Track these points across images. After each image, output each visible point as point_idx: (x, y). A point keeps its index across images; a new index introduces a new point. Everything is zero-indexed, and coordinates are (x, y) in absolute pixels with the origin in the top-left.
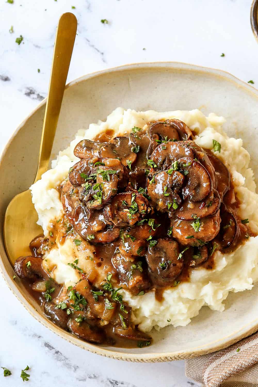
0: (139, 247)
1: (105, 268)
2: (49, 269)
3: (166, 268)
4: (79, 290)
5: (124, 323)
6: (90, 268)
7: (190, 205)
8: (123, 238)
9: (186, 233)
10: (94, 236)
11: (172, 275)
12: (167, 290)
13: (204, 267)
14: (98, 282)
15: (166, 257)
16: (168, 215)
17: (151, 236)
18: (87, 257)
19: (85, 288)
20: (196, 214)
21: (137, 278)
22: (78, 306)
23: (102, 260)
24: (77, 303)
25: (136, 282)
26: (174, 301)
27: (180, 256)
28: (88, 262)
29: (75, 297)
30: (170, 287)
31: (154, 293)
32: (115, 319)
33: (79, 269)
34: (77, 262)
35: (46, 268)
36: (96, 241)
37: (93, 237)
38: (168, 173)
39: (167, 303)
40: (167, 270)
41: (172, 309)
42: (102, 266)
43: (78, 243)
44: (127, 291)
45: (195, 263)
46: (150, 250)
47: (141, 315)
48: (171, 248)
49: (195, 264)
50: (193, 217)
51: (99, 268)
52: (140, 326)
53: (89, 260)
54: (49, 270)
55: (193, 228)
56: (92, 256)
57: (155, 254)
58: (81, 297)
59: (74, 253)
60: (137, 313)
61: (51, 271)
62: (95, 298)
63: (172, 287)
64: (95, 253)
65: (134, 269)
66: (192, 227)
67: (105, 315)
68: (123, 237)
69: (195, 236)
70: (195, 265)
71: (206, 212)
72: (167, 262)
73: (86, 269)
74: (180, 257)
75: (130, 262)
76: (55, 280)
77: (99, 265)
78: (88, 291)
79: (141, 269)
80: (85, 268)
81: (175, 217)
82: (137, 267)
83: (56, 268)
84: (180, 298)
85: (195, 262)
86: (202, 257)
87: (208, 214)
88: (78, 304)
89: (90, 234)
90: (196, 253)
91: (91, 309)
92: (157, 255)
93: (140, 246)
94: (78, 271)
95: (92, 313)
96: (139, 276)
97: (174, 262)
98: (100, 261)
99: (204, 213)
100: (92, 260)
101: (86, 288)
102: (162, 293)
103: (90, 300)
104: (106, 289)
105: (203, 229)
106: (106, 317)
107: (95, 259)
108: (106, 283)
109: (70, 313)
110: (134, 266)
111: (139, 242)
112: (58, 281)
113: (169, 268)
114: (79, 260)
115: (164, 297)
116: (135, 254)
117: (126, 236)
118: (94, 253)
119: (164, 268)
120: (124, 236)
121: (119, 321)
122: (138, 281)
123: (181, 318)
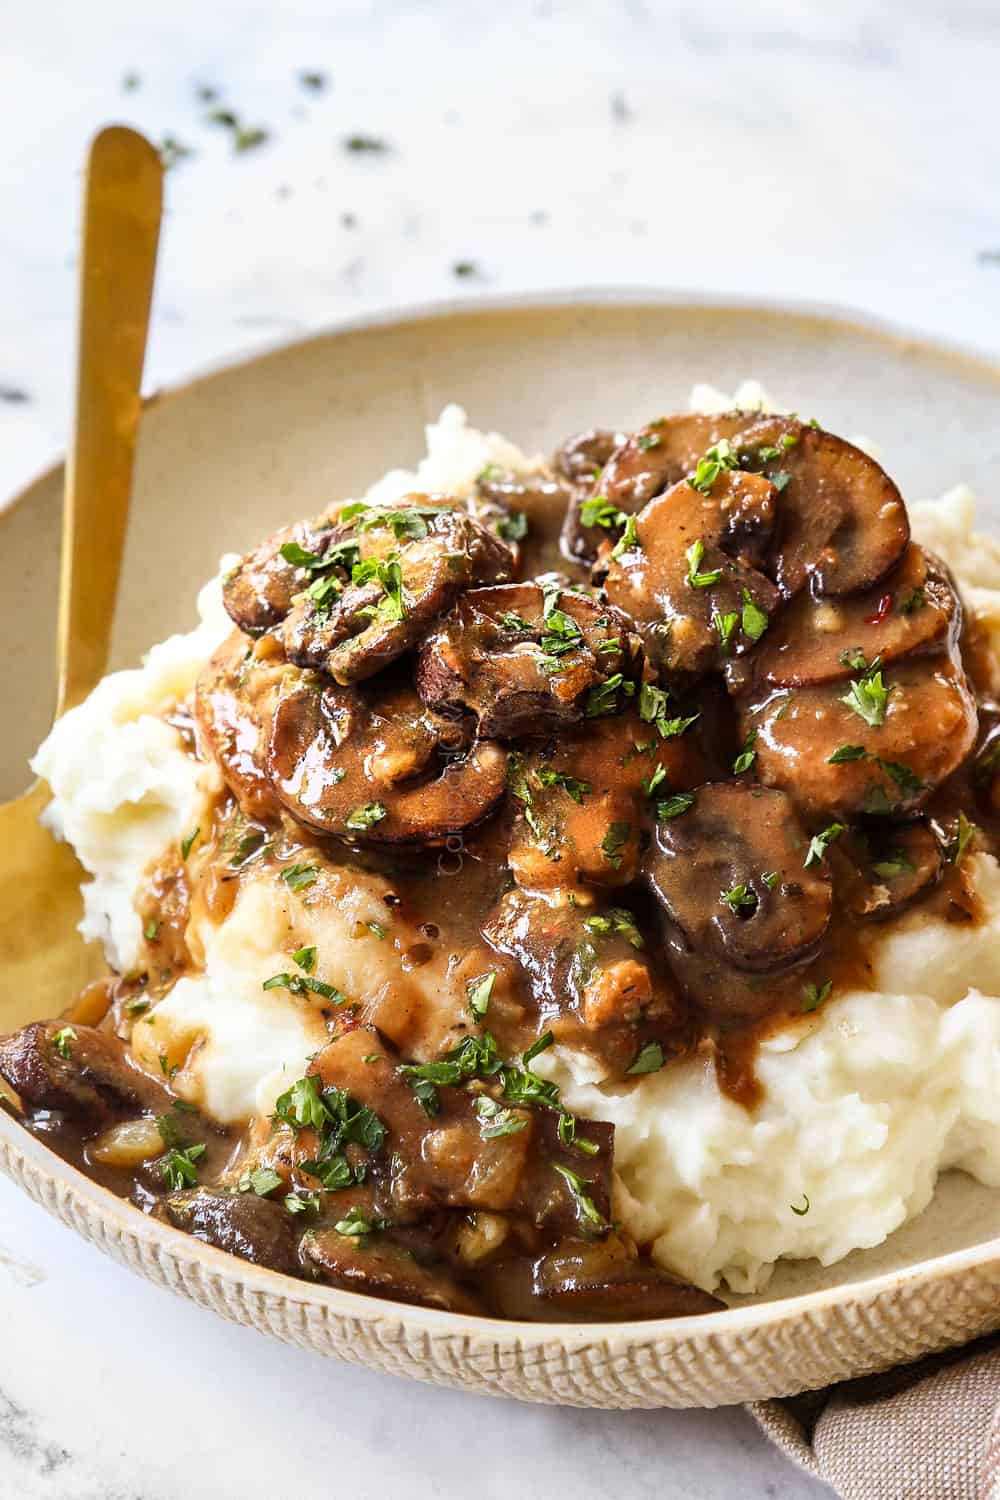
0: (612, 825)
1: (452, 965)
2: (165, 1058)
3: (758, 908)
4: (338, 1074)
5: (587, 1202)
6: (378, 976)
7: (824, 618)
8: (525, 794)
9: (825, 739)
10: (381, 806)
11: (789, 941)
12: (772, 1036)
13: (934, 913)
14: (425, 1038)
15: (745, 857)
16: (724, 681)
17: (660, 765)
18: (355, 926)
19: (367, 1061)
20: (860, 649)
21: (623, 970)
22: (341, 1163)
23: (433, 932)
24: (333, 1146)
25: (621, 985)
26: (813, 1091)
27: (817, 846)
28: (365, 947)
29: (321, 1106)
30: (784, 1015)
31: (710, 1064)
32: (538, 1189)
33: (326, 991)
34: (308, 960)
35: (153, 1057)
36: (394, 834)
37: (378, 813)
38: (699, 484)
39: (781, 1111)
40: (766, 918)
41: (810, 1140)
42: (434, 956)
43: (305, 878)
44: (581, 1051)
45: (888, 893)
46: (663, 840)
47: (660, 1183)
48: (764, 816)
49: (890, 897)
50: (846, 663)
51: (425, 970)
52: (660, 1248)
53: (367, 939)
54: (169, 1066)
55: (858, 715)
56: (381, 913)
57: (689, 854)
58: (353, 1105)
59: (290, 928)
60: (639, 1175)
61: (179, 1067)
62: (426, 1102)
63: (795, 1018)
64: (397, 901)
65: (599, 933)
66: (848, 708)
67: (484, 1174)
68: (525, 787)
69: (873, 751)
70: (888, 902)
71: (906, 634)
72: (757, 882)
73: (358, 983)
74: (815, 855)
75: (577, 906)
76: (203, 1106)
77: (422, 956)
78: (383, 1071)
79: (634, 931)
80: (351, 982)
81: (758, 689)
82: (614, 924)
83: (204, 1043)
84: (845, 1078)
85: (887, 888)
86: (915, 868)
87: (916, 640)
88: (341, 1152)
89: (362, 803)
90: (884, 852)
91: (410, 1163)
92: (706, 857)
93: (612, 821)
94: (318, 1000)
95: (413, 1183)
96: (632, 961)
97: (791, 879)
98: (422, 937)
99: (897, 639)
100: (386, 934)
101: (373, 1059)
102: (752, 1059)
103: (400, 1115)
104: (470, 1064)
105: (905, 707)
106: (492, 1185)
107: (400, 927)
108: (466, 1039)
109: (304, 1205)
110: (600, 922)
111: (604, 802)
112: (219, 1106)
113: (769, 908)
114: (318, 950)
115: (762, 1081)
116: (592, 866)
117: (542, 777)
118: (389, 901)
119: (745, 911)
120: (527, 784)
121: (561, 1198)
122: (629, 979)
123: (862, 1184)
